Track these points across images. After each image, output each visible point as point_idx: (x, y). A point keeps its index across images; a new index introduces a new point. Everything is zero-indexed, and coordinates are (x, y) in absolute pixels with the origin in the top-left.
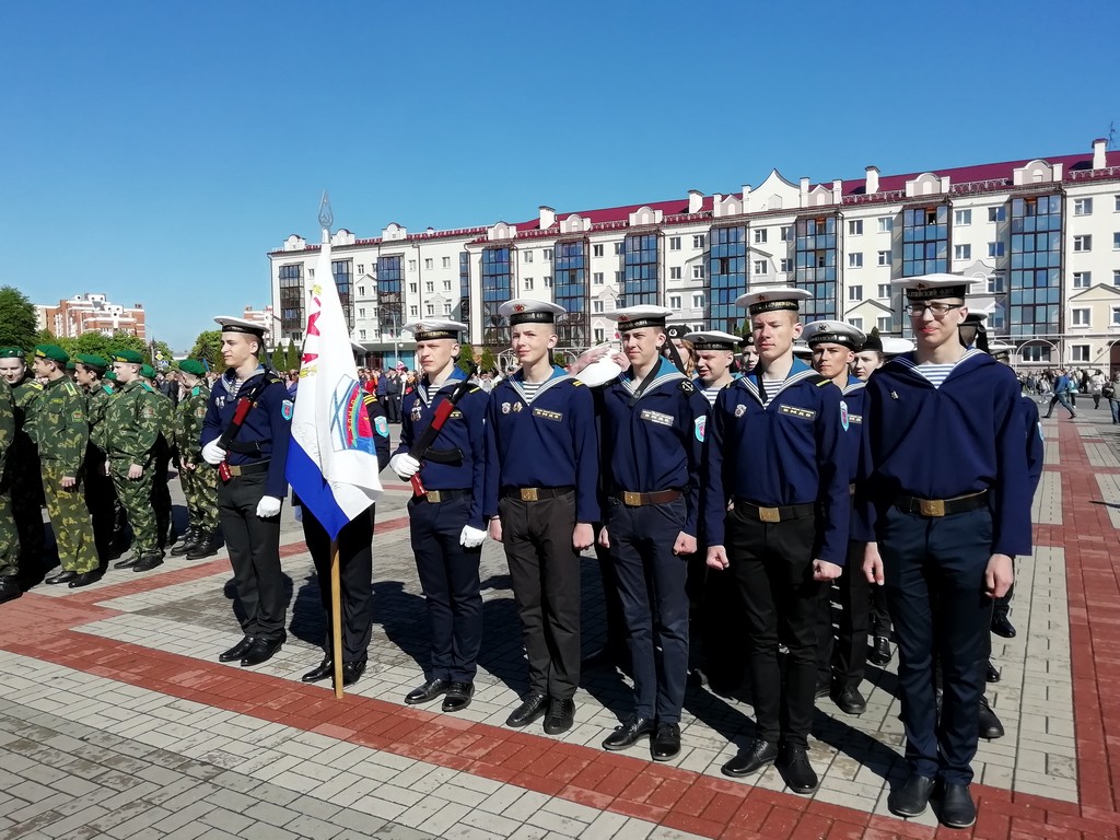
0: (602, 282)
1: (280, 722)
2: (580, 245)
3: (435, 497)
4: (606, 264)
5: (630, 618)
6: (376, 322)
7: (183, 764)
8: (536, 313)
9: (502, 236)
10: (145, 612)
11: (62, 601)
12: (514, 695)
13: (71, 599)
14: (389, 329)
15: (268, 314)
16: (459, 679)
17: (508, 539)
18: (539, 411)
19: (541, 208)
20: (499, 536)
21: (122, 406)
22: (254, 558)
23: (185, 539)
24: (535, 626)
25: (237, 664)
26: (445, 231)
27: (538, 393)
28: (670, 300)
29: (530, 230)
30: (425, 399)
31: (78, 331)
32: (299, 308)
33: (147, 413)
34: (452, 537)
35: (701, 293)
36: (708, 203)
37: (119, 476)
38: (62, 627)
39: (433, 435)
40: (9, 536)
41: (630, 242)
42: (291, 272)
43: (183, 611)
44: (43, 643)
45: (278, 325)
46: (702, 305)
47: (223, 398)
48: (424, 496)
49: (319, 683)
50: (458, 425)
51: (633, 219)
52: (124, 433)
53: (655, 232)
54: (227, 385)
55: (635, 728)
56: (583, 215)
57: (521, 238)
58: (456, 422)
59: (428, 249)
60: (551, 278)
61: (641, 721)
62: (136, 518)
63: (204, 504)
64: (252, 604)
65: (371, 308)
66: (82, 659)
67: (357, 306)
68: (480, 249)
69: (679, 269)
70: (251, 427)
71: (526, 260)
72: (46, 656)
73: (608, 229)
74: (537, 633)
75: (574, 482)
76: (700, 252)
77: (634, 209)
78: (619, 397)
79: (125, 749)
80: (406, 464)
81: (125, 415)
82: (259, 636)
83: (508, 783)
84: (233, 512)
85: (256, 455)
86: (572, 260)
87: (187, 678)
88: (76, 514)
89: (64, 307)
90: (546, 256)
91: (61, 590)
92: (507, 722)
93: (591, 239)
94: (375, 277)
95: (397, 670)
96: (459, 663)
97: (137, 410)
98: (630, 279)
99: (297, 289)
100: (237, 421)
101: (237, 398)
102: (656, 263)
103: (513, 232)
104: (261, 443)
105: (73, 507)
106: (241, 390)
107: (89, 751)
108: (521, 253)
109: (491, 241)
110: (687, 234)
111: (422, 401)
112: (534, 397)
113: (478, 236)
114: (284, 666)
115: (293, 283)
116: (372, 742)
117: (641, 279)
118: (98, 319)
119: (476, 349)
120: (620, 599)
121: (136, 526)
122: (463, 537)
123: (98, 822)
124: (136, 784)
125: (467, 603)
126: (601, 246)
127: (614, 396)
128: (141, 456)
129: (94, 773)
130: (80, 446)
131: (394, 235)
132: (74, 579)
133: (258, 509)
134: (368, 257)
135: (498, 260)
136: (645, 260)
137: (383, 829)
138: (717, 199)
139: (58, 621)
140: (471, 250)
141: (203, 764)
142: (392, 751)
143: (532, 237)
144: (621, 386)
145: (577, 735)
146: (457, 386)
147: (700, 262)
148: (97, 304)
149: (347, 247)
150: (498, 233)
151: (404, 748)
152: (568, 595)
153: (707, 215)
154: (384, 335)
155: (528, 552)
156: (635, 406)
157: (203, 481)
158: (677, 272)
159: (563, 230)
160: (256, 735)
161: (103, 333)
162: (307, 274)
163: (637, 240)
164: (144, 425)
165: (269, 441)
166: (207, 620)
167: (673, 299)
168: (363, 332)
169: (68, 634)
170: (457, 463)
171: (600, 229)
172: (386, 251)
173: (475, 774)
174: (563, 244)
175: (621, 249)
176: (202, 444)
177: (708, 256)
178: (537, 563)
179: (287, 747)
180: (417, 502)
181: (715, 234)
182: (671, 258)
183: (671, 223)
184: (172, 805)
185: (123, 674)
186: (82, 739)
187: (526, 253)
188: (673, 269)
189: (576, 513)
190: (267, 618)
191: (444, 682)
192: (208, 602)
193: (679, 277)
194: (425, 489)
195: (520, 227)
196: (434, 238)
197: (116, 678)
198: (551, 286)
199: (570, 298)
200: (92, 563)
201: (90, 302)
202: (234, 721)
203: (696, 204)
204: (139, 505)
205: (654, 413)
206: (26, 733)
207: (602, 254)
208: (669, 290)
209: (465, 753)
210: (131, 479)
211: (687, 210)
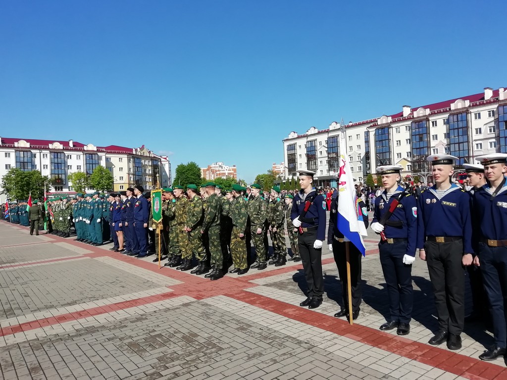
0: (437, 139)
1: (330, 331)
2: (424, 122)
3: (391, 241)
4: (438, 130)
5: (492, 299)
6: (327, 166)
7: (299, 343)
8: (444, 160)
9: (384, 122)
10: (266, 285)
11: (236, 279)
12: (429, 331)
13: (240, 279)
14: (333, 169)
15: (282, 166)
16: (403, 321)
17: (428, 259)
18: (445, 203)
19: (404, 106)
20: (424, 258)
21: (254, 206)
22: (312, 265)
23: (272, 258)
24: (442, 300)
25: (307, 307)
26: (357, 123)
27: (444, 195)
28: (476, 146)
29: (398, 118)
30: (385, 199)
31: (214, 177)
32: (295, 162)
33: (263, 209)
34: (398, 259)
35: (494, 140)
36: (496, 93)
37: (253, 232)
38: (241, 289)
39: (389, 215)
40: (219, 254)
41: (451, 118)
42: (292, 148)
43: (280, 286)
44: (236, 294)
45: (287, 170)
46: (495, 146)
47: (299, 201)
48: (386, 241)
49: (342, 318)
50: (400, 210)
51: (453, 106)
52: (255, 216)
53: (466, 111)
54: (301, 196)
55: (496, 351)
56: (425, 107)
57: (394, 122)
58: (400, 209)
59: (349, 132)
60: (409, 140)
61: (499, 348)
62: (259, 249)
63: (280, 244)
64: (311, 284)
65: (325, 160)
66: (251, 301)
67: (319, 160)
68: (374, 129)
69: (480, 129)
70: (311, 213)
71: (397, 132)
72: (239, 299)
73: (439, 113)
74: (442, 303)
75: (461, 235)
76: (492, 119)
77: (453, 101)
78: (483, 196)
79: (276, 334)
80: (378, 227)
81: (255, 209)
82: (314, 297)
83: (436, 367)
84: (304, 246)
85: (313, 223)
86: (420, 130)
87: (290, 311)
88: (242, 247)
89: (209, 168)
90: (407, 129)
91: (236, 275)
92: (429, 342)
93: (430, 119)
94: (327, 146)
95: (372, 315)
96: (403, 314)
97: (259, 207)
98: (452, 137)
99: (294, 154)
100: (306, 210)
101: (305, 201)
102: (467, 127)
103: (390, 119)
104: (315, 219)
105: (241, 244)
106: (307, 198)
107: (264, 334)
108: (394, 129)
109: (379, 125)
110: (484, 111)
111: (384, 200)
112: (442, 196)
113: (373, 123)
114: (325, 310)
115: (292, 152)
116: (370, 343)
117: (458, 136)
118: (221, 172)
119: (373, 176)
120: (486, 291)
121: (258, 252)
122: (404, 259)
123: (276, 358)
124: (284, 347)
125: (407, 288)
126: (436, 122)
127: (481, 196)
128: (261, 225)
129: (269, 341)
130: (244, 222)
131: (335, 127)
132: (239, 271)
133: (314, 245)
134: (323, 138)
135: (383, 134)
136: (461, 125)
137: (384, 377)
138: (501, 90)
139: (238, 287)
140: (370, 130)
141: (306, 343)
142: (380, 348)
143: (400, 121)
144: (485, 191)
145: (464, 351)
146: (400, 194)
147: (493, 124)
148: (220, 166)
149: (314, 134)
150: (382, 121)
151: (385, 347)
152: (460, 286)
153: (495, 99)
154: (331, 172)
155: (439, 266)
156: (492, 201)
157: (280, 235)
158: (479, 131)
159: (415, 116)
160: (322, 335)
161: (223, 177)
162: (298, 147)
163: (455, 117)
164: (262, 213)
165: (317, 218)
166: (290, 290)
167: (477, 145)
168: (321, 171)
169: (243, 292)
170: (400, 227)
171: (435, 113)
172: (331, 134)
173: (419, 361)
174: (415, 123)
175: (447, 122)
176: (292, 219)
177: (497, 121)
178: (444, 271)
179: (336, 341)
180: (382, 243)
181: (501, 109)
182: (475, 124)
183: (475, 106)
184: (299, 356)
185: (267, 308)
186: (260, 329)
187: (397, 129)
188: (476, 129)
189: (464, 250)
190: (317, 290)
191: (396, 322)
192: (289, 283)
193: (480, 133)
194: (386, 238)
195: (393, 117)
196: (352, 126)
197: (265, 308)
198: (410, 143)
199: (420, 148)
200: (245, 266)
201: (218, 166)
202: (312, 329)
203: (488, 95)
204: (260, 244)
205: (504, 203)
206: (242, 325)
207: (436, 125)
208: (474, 140)
209: (412, 353)
210: (258, 234)
211: (483, 98)
